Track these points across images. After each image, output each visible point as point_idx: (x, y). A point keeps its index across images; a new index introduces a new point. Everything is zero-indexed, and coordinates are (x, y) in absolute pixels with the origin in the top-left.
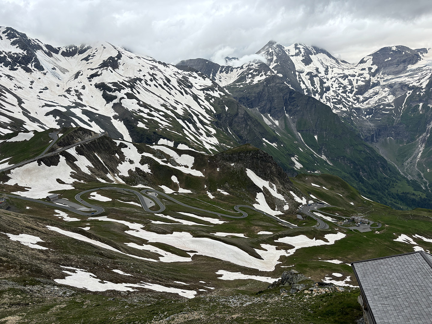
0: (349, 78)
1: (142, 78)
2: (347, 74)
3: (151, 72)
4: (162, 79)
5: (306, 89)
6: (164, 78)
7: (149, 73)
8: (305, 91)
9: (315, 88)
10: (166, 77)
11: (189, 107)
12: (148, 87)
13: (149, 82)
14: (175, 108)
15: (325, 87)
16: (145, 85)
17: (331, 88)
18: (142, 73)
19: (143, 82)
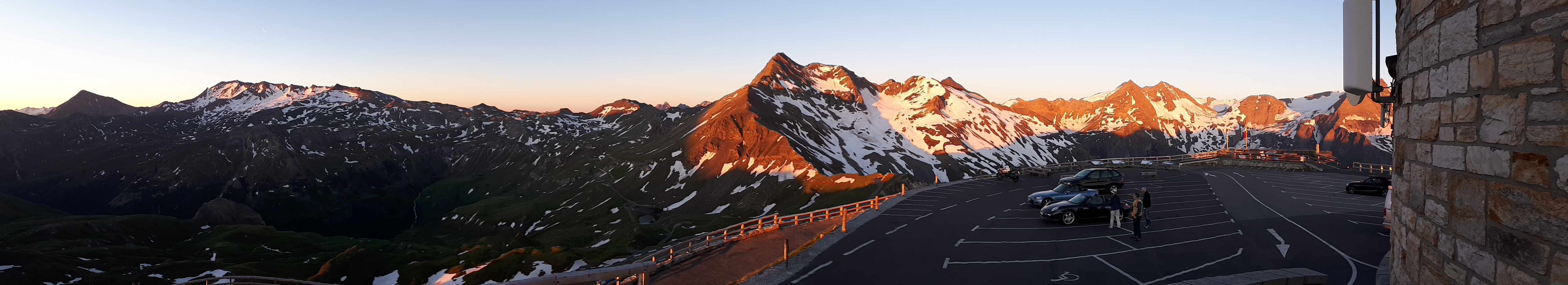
0: (1219, 127)
1: (972, 121)
2: (1216, 123)
3: (982, 114)
4: (995, 123)
5: (1170, 139)
6: (998, 122)
7: (979, 115)
8: (1169, 141)
9: (1181, 138)
10: (1000, 121)
11: (1028, 158)
12: (978, 132)
13: (979, 126)
14: (1010, 159)
15: (1193, 138)
16: (974, 129)
17: (1199, 139)
18: (972, 116)
19: (972, 126)
